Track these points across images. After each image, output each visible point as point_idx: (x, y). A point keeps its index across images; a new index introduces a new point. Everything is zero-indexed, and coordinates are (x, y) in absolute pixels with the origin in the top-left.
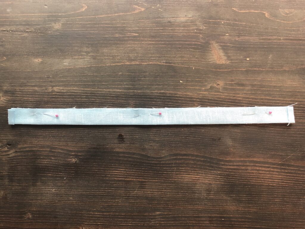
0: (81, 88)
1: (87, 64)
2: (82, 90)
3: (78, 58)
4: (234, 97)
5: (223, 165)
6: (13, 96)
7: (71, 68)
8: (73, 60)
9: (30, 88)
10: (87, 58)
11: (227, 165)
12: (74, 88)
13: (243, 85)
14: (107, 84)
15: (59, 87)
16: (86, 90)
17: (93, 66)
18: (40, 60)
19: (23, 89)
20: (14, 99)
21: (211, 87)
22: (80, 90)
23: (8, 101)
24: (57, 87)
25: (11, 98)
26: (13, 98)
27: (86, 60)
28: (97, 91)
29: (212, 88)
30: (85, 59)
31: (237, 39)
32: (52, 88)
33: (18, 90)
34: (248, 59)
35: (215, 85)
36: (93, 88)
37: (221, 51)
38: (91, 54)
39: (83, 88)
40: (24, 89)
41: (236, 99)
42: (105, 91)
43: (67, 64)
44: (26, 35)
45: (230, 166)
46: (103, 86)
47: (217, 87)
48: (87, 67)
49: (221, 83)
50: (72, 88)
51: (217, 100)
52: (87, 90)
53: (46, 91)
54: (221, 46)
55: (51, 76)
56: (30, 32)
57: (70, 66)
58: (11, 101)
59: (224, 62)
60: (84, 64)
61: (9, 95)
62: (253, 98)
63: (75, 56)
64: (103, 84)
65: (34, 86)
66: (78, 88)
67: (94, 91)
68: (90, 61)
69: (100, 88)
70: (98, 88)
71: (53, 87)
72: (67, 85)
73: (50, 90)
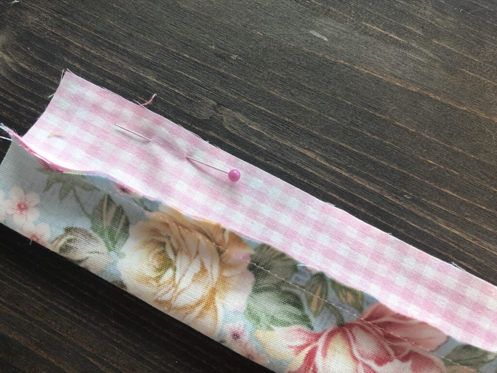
0: (338, 165)
1: (408, 76)
2: (339, 176)
3: (381, 38)
6: (42, 65)
7: (335, 63)
8: (356, 34)
9: (126, 66)
10: (421, 54)
12: (309, 154)
14: (462, 203)
15: (247, 115)
16: (357, 186)
17: (432, 95)
19: (95, 57)
20: (40, 78)
22: (333, 173)
23: (15, 75)
24: (239, 116)
25: (34, 69)
26: (41, 73)
27: (414, 61)
28: (403, 211)
30: (411, 55)
32: (214, 108)
33: (76, 53)
36: (391, 191)
38: (443, 44)
39: (349, 170)
40: (100, 59)
42: (439, 227)
43: (326, 39)
46: (439, 203)
48: (402, 89)
50: (302, 151)
52: (363, 188)
55: (234, 57)
57: (335, 52)
58: (23, 81)
60: (399, 73)
61: (33, 54)
63: (373, 22)
64: (442, 194)
66: (327, 160)
67: (392, 205)
68: (425, 71)
69: (423, 205)
70: (413, 200)
72: (284, 123)
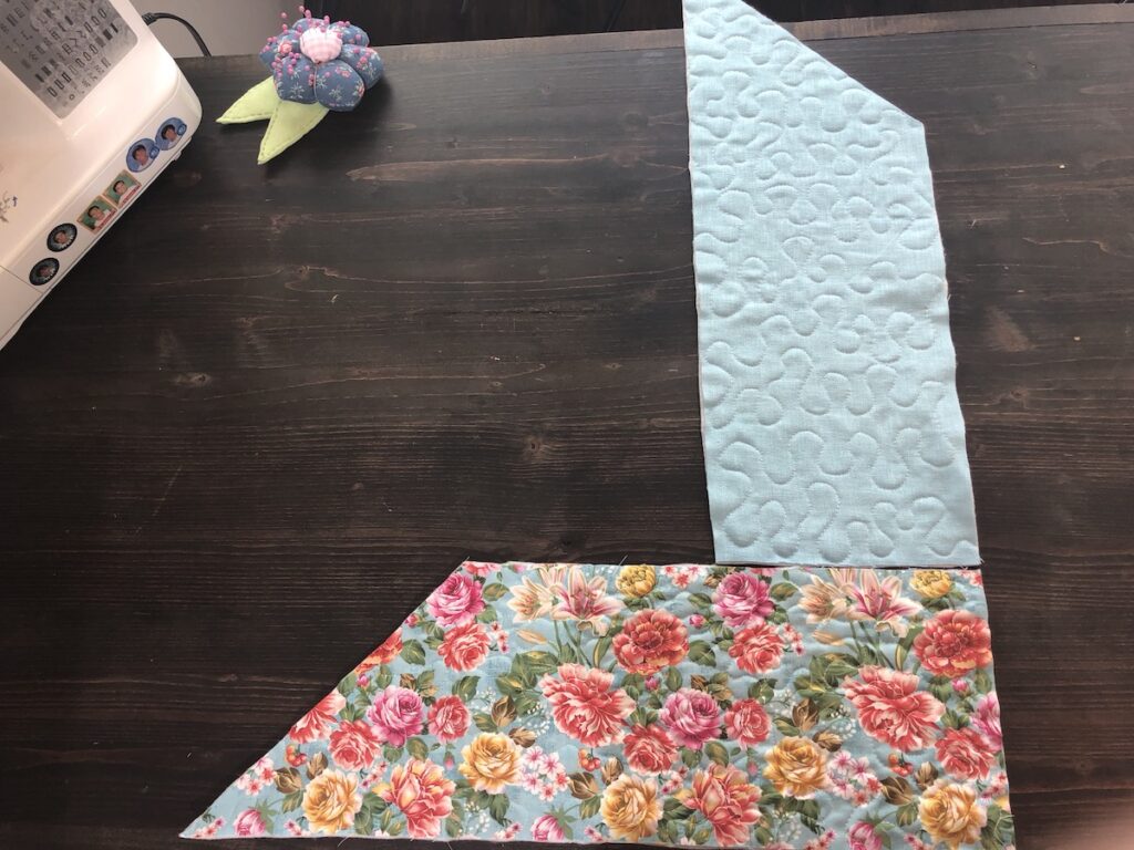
4: (1058, 418)
5: (1058, 568)
11: (1069, 569)
13: (1074, 393)
18: (617, 366)
21: (1002, 400)
29: (1004, 403)
31: (1045, 299)
34: (1077, 339)
35: (1011, 396)
37: (1014, 325)
41: (1064, 424)
44: (581, 317)
45: (1076, 569)
47: (1016, 400)
49: (1025, 393)
51: (1020, 428)
53: (636, 427)
54: (1010, 315)
56: (592, 311)
59: (1023, 348)
62: (1104, 420)
65: (610, 419)
71: (649, 418)
73: (644, 426)
